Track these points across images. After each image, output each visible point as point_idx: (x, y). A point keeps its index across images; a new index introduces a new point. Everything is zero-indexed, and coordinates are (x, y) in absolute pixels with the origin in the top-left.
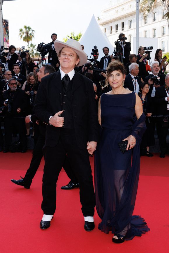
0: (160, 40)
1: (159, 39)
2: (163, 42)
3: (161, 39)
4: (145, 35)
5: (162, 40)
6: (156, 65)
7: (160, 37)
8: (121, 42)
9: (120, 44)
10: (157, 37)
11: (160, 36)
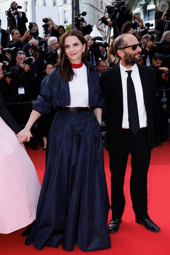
0: (62, 9)
1: (60, 7)
2: (65, 11)
3: (63, 7)
4: (44, 3)
5: (63, 9)
6: (55, 42)
7: (61, 6)
8: (12, 12)
9: (11, 14)
10: (58, 5)
11: (62, 4)
